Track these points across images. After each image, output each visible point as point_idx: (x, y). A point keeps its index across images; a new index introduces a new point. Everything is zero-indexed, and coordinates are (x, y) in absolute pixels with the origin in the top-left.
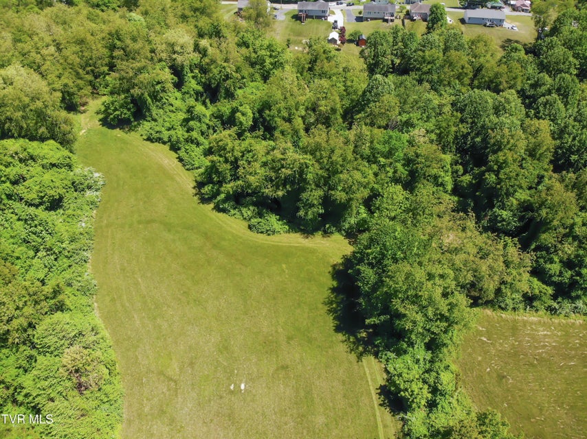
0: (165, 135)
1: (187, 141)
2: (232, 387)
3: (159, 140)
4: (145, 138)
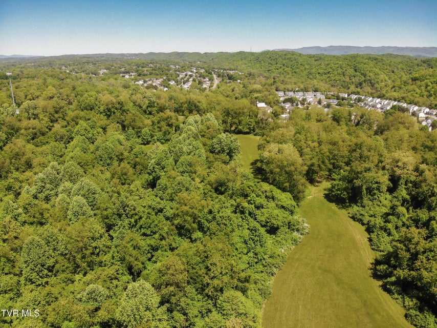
0: (366, 219)
1: (381, 228)
3: (360, 221)
4: (351, 216)
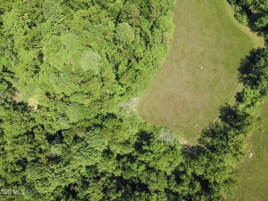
2: (199, 66)
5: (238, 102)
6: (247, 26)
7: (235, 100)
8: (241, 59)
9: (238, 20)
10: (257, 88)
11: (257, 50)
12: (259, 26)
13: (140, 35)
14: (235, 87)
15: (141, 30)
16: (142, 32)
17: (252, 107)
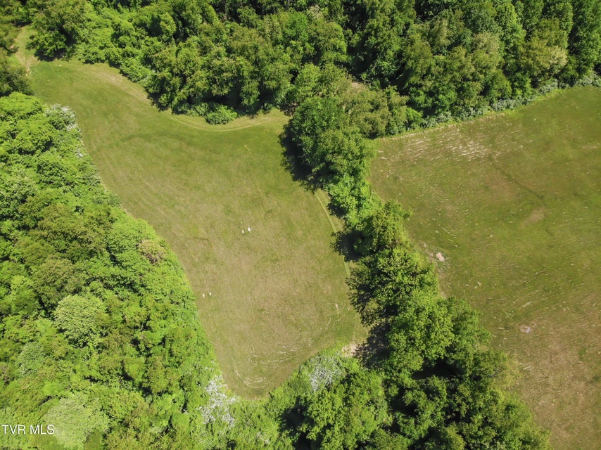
2: (243, 232)
3: (98, 60)
5: (344, 216)
6: (238, 117)
7: (335, 218)
8: (282, 165)
9: (219, 123)
10: (342, 176)
11: (285, 133)
12: (252, 101)
13: (108, 287)
14: (317, 204)
15: (102, 281)
16: (105, 282)
17: (365, 203)
